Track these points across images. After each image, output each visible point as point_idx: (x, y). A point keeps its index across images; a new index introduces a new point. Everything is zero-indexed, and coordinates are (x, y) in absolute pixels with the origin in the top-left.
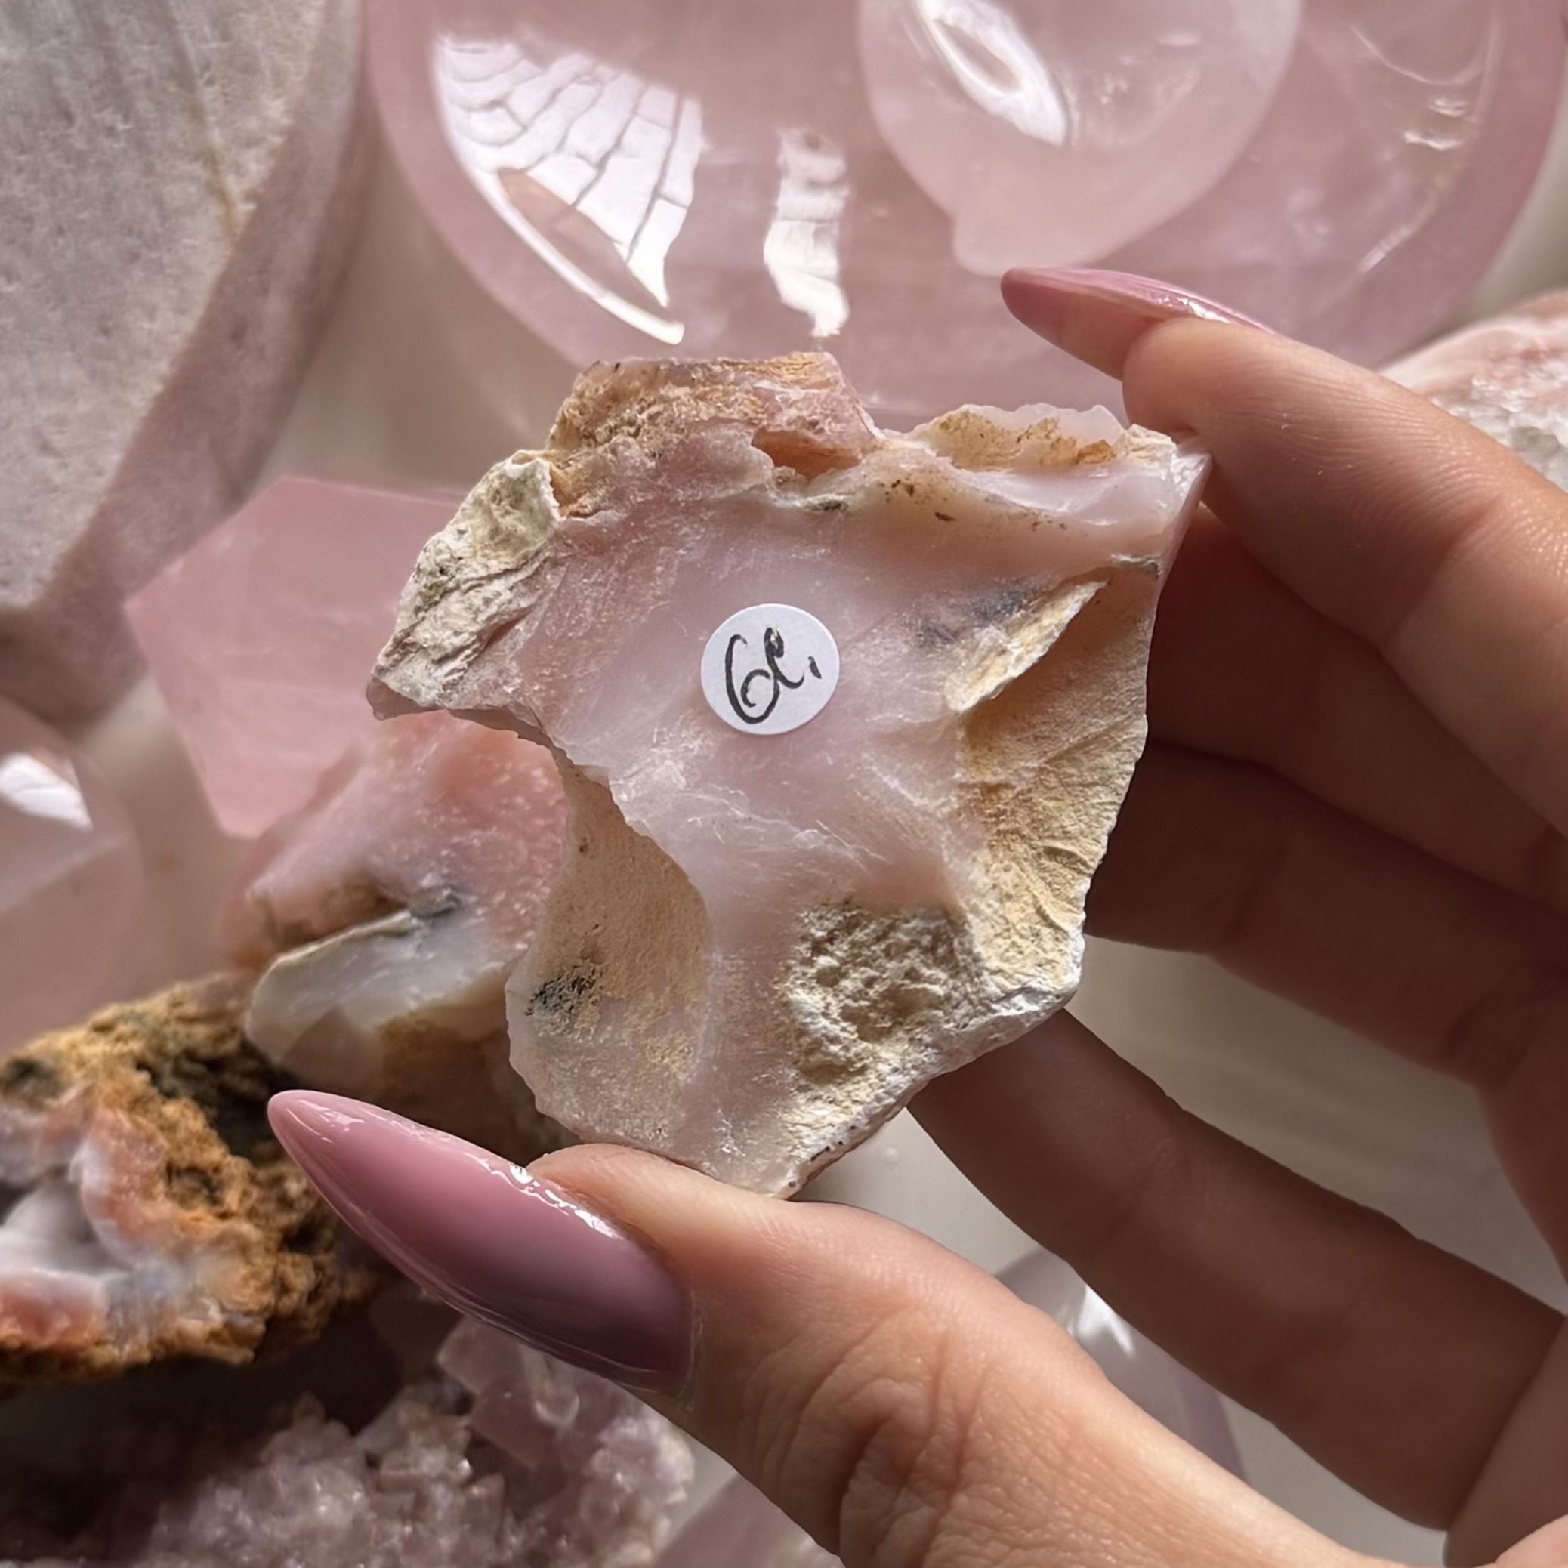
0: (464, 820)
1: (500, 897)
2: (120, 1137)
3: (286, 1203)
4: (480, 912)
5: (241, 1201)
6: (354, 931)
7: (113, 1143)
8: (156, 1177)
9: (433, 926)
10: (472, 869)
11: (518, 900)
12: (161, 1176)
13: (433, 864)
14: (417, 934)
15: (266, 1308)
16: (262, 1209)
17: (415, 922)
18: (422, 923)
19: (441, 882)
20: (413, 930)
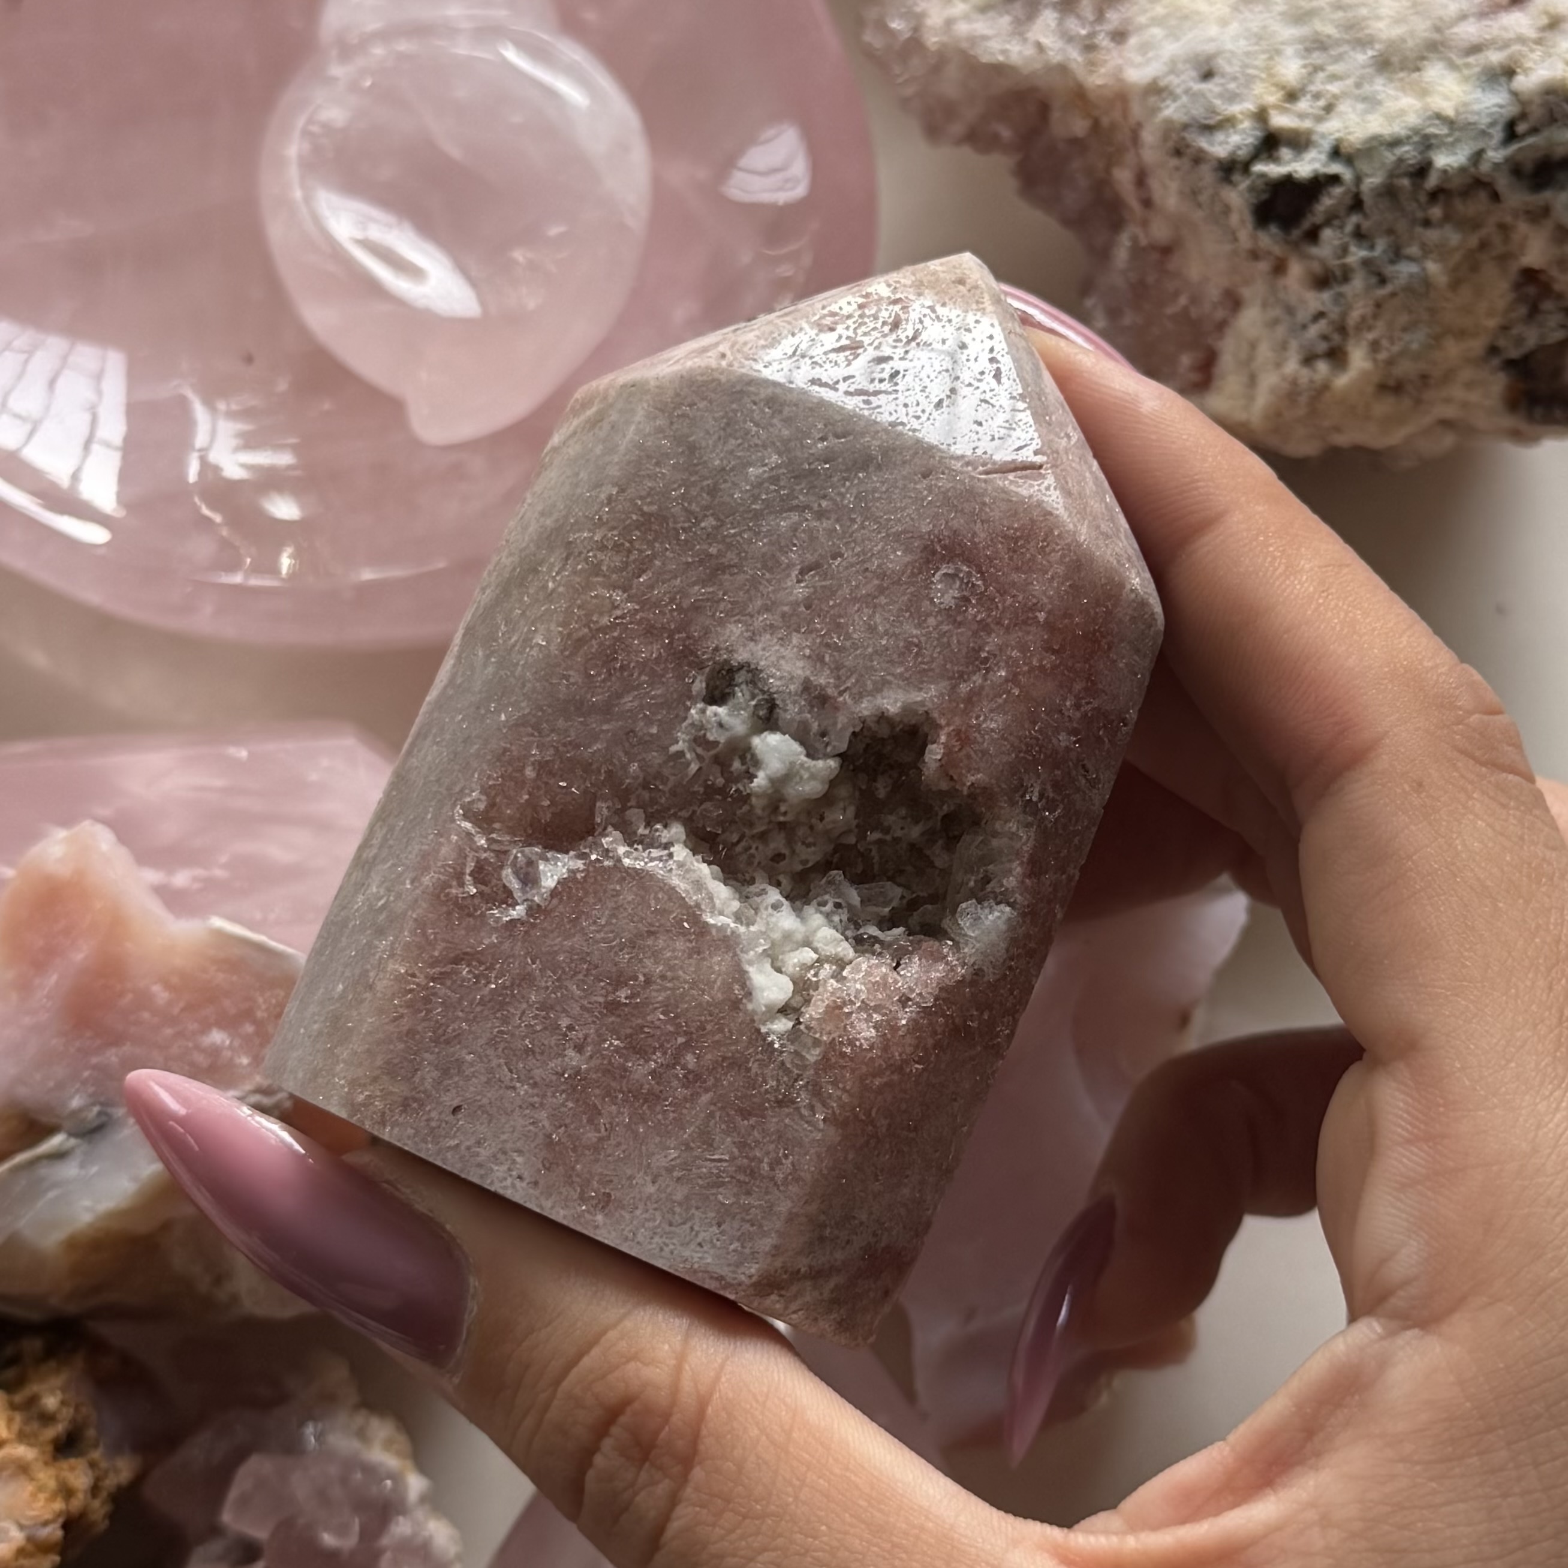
0: (98, 1042)
6: (19, 1157)
9: (91, 1141)
13: (78, 1085)
15: (59, 1515)
18: (78, 1141)
19: (89, 1101)
20: (72, 1148)
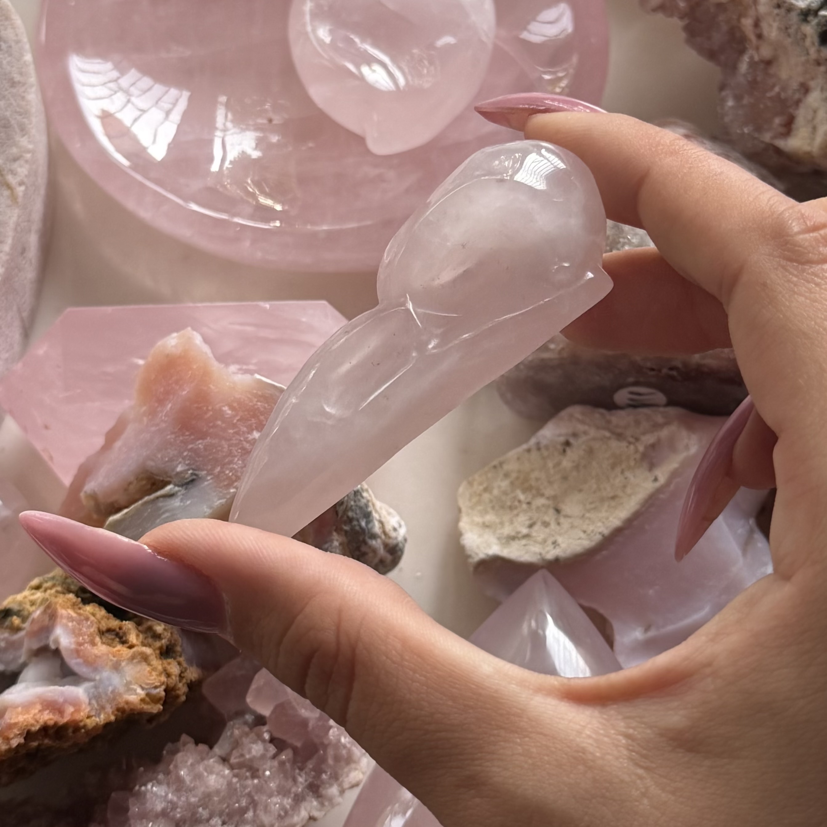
0: (192, 437)
1: (218, 469)
2: (72, 621)
3: (157, 636)
4: (209, 478)
5: (137, 639)
6: (146, 498)
7: (70, 624)
8: (95, 635)
9: (186, 489)
10: (201, 459)
11: (227, 469)
12: (97, 634)
13: (180, 460)
14: (179, 494)
15: (163, 684)
16: (146, 642)
17: (177, 489)
18: (180, 488)
19: (187, 468)
20: (177, 492)
